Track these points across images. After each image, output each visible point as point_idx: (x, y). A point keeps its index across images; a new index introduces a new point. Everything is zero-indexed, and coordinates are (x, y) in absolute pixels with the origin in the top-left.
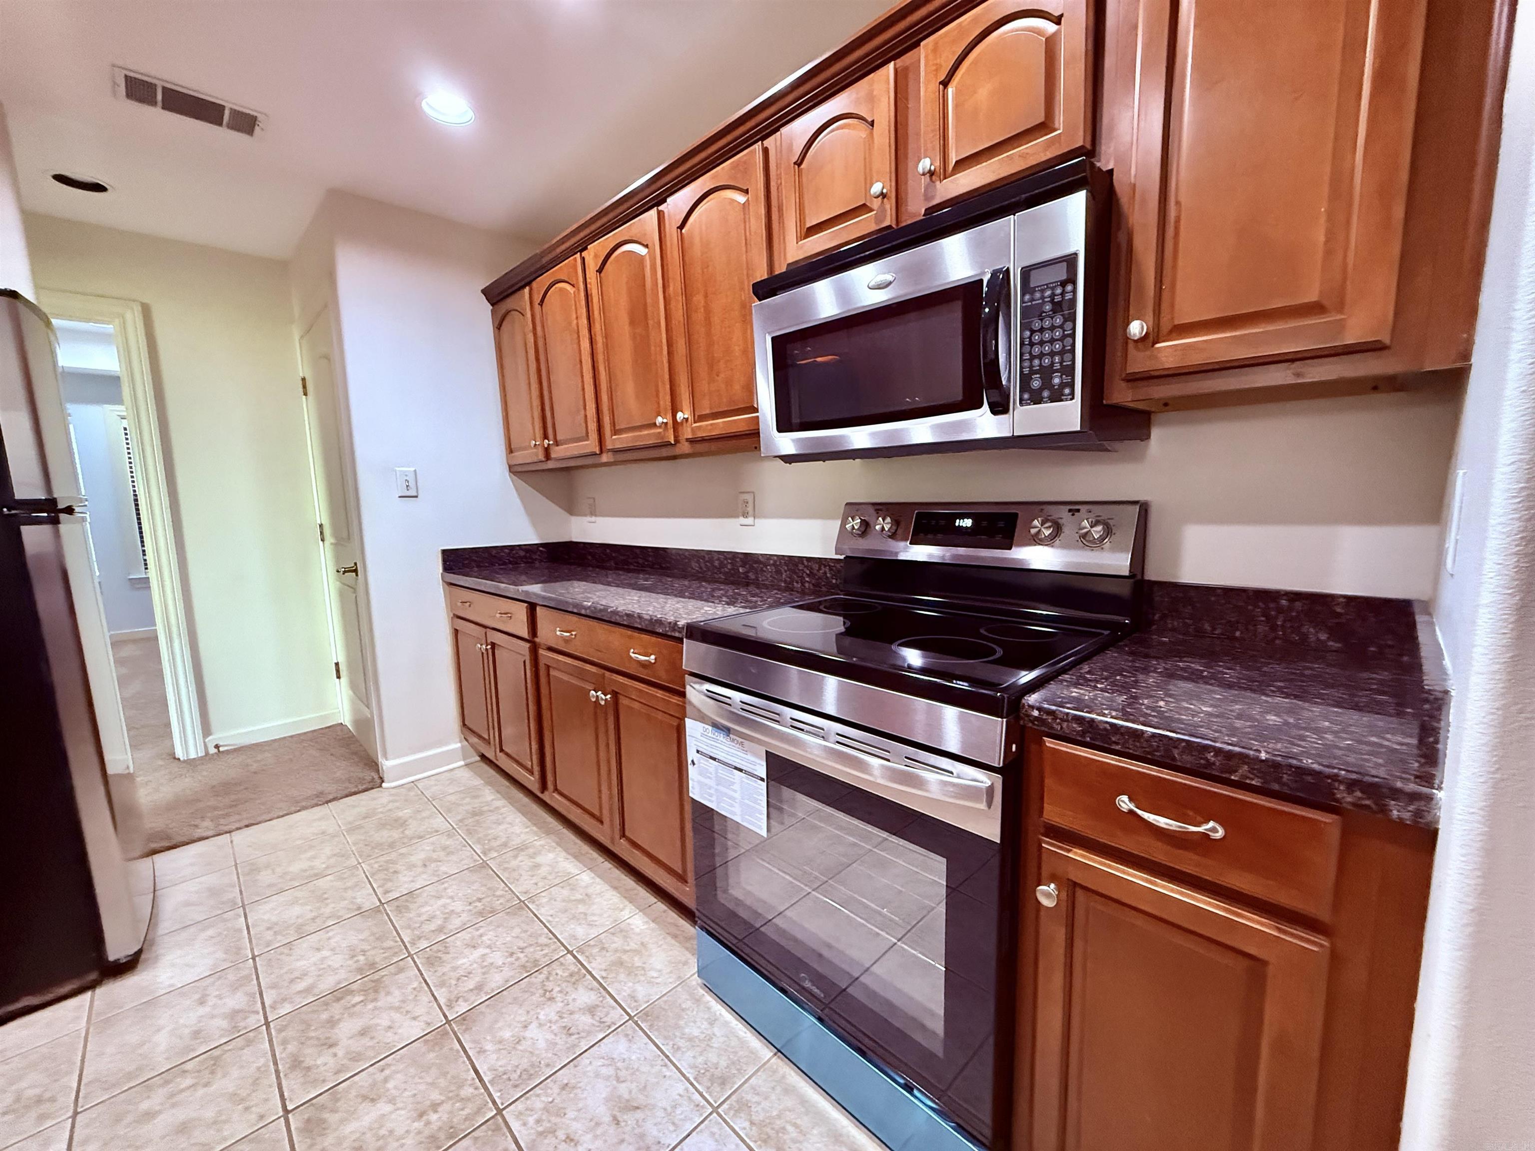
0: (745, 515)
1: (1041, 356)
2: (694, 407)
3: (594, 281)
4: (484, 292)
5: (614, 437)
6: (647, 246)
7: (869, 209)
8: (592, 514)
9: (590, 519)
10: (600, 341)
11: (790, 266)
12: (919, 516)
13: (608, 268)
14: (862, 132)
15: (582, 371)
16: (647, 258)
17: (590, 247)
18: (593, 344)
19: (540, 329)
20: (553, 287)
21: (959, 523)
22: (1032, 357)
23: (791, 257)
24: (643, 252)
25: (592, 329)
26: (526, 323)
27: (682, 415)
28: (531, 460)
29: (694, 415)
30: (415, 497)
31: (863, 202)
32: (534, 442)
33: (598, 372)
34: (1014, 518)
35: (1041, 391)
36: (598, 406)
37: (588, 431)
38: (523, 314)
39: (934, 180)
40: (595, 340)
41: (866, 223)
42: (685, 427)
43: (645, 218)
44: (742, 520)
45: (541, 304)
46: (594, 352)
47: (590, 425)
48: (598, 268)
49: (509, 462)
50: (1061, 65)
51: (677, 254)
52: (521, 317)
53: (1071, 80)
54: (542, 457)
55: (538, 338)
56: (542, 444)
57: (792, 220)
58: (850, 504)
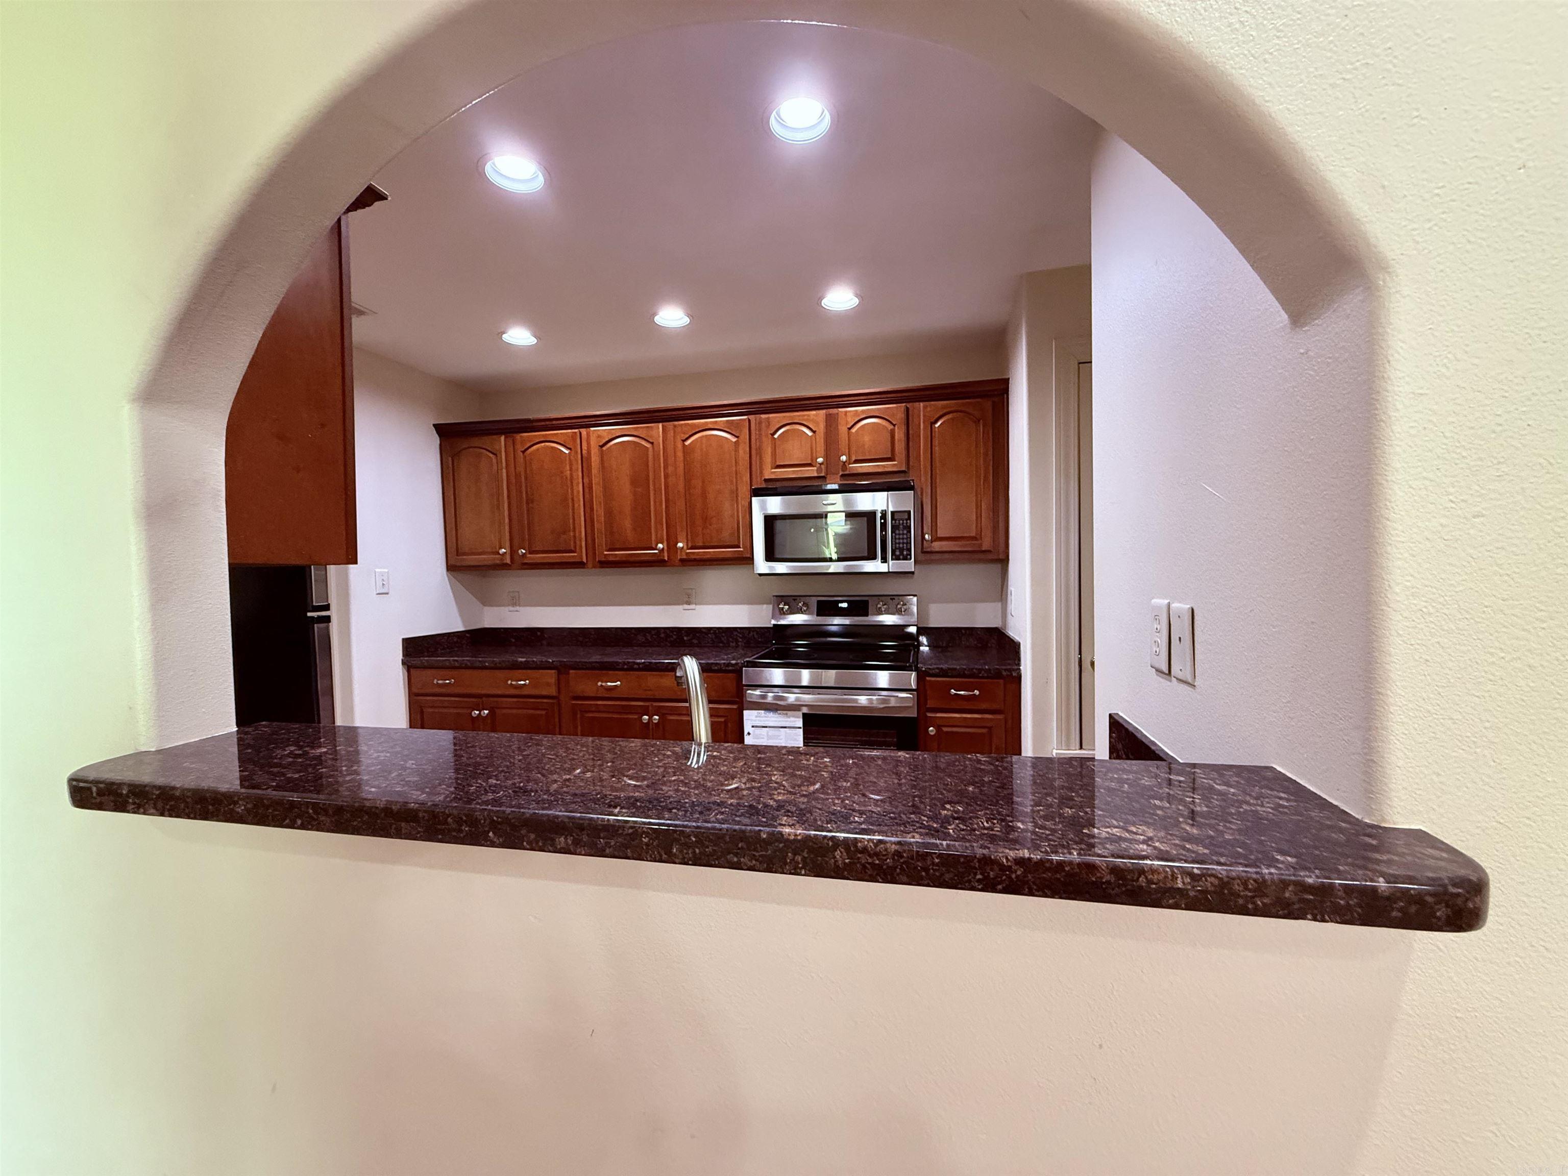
0: (689, 603)
1: (899, 543)
2: (687, 540)
3: (595, 451)
4: (434, 425)
5: (606, 553)
6: (652, 443)
7: (813, 466)
8: (514, 605)
9: (511, 608)
10: (597, 490)
11: (766, 480)
12: (819, 602)
13: (611, 446)
14: (810, 433)
15: (573, 506)
16: (651, 450)
17: (592, 429)
18: (587, 490)
19: (521, 469)
20: (543, 444)
21: (840, 605)
22: (896, 543)
23: (767, 476)
24: (648, 445)
25: (586, 480)
26: (499, 462)
27: (680, 545)
28: (490, 563)
29: (687, 545)
30: (387, 594)
31: (809, 462)
32: (504, 550)
33: (592, 509)
34: (867, 602)
35: (899, 556)
36: (589, 531)
37: (575, 547)
38: (495, 454)
39: (847, 464)
40: (591, 488)
41: (812, 472)
42: (681, 552)
43: (651, 427)
44: (686, 607)
45: (523, 452)
46: (587, 496)
47: (578, 542)
48: (601, 444)
49: (449, 563)
50: (896, 440)
51: (680, 454)
52: (491, 455)
53: (900, 447)
54: (508, 561)
55: (517, 476)
56: (513, 552)
57: (768, 459)
58: (776, 596)
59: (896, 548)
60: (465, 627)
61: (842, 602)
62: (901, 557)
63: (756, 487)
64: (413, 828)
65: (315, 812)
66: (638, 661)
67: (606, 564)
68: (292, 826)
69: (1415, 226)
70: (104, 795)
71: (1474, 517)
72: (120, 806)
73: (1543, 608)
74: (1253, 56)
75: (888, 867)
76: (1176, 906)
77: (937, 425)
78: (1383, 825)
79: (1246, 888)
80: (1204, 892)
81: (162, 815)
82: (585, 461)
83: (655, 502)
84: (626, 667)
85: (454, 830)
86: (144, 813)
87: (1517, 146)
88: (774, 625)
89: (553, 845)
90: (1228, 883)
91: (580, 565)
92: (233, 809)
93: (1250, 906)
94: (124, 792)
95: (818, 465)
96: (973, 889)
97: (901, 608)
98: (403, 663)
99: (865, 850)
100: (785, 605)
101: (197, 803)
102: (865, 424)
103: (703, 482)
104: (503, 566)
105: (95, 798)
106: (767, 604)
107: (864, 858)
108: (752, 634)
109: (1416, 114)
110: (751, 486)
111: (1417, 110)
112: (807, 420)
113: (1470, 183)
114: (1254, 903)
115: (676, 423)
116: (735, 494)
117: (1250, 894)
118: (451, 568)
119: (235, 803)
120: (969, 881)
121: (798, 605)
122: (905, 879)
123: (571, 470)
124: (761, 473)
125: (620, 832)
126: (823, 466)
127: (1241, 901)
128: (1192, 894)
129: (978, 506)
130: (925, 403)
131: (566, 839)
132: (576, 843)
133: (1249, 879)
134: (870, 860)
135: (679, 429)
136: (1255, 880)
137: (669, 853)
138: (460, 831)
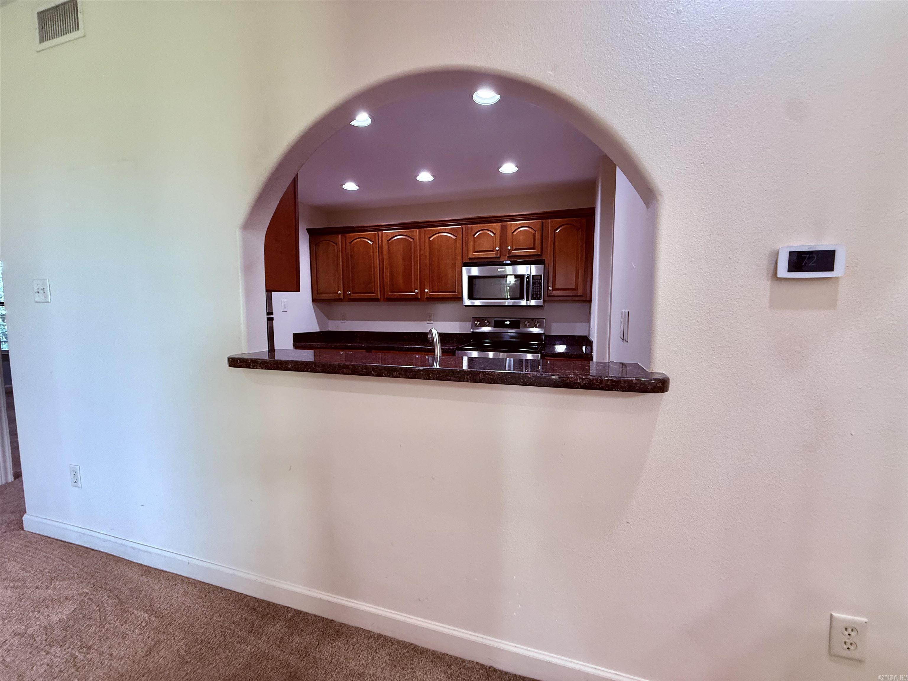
0: (430, 320)
1: (536, 291)
2: (430, 288)
3: (385, 243)
4: (308, 230)
5: (390, 294)
6: (413, 239)
7: (494, 252)
8: (344, 319)
9: (342, 321)
10: (386, 262)
11: (470, 259)
12: (495, 321)
13: (393, 240)
14: (492, 235)
15: (374, 270)
16: (413, 243)
17: (384, 232)
18: (381, 262)
19: (349, 251)
20: (359, 239)
21: (506, 322)
22: (534, 291)
23: (471, 256)
24: (411, 240)
25: (380, 258)
26: (338, 247)
27: (426, 290)
28: (333, 298)
29: (430, 291)
30: (287, 311)
31: (492, 249)
32: (340, 292)
33: (383, 272)
34: (519, 321)
35: (535, 297)
36: (382, 283)
37: (375, 291)
38: (336, 244)
39: (511, 251)
40: (383, 261)
41: (492, 254)
42: (427, 294)
43: (413, 231)
44: (428, 322)
45: (350, 243)
46: (381, 266)
47: (376, 288)
48: (388, 239)
49: (314, 297)
50: (536, 239)
51: (427, 245)
52: (334, 244)
53: (538, 242)
54: (342, 297)
55: (347, 255)
56: (344, 293)
57: (471, 248)
58: (474, 318)
59: (534, 294)
60: (320, 330)
61: (507, 321)
62: (536, 298)
63: (465, 262)
64: (348, 371)
65: (315, 366)
66: (405, 346)
67: (390, 300)
68: (307, 371)
69: (669, 181)
70: (242, 362)
71: (684, 274)
72: (248, 366)
73: (702, 303)
74: (622, 123)
75: (495, 379)
76: (577, 388)
77: (557, 231)
78: (653, 372)
79: (597, 382)
80: (586, 383)
81: (262, 369)
82: (381, 248)
83: (414, 268)
84: (399, 349)
85: (361, 371)
86: (256, 368)
87: (701, 156)
88: (472, 332)
89: (393, 375)
90: (592, 381)
91: (377, 300)
92: (287, 366)
93: (598, 387)
94: (249, 361)
95: (496, 251)
96: (520, 385)
97: (536, 325)
98: (293, 345)
99: (488, 374)
100: (478, 322)
101: (274, 364)
102: (520, 231)
103: (438, 259)
104: (339, 300)
105: (239, 364)
106: (469, 321)
107: (488, 376)
108: (461, 336)
109: (671, 144)
110: (462, 261)
111: (672, 143)
112: (492, 228)
113: (687, 168)
114: (599, 386)
115: (426, 229)
116: (454, 265)
117: (598, 384)
118: (314, 300)
119: (288, 364)
120: (519, 382)
121: (484, 322)
122: (500, 382)
123: (373, 252)
124: (468, 254)
125: (414, 370)
126: (498, 251)
127: (595, 386)
128: (582, 384)
129: (577, 273)
130: (552, 220)
131: (397, 373)
132: (400, 374)
133: (598, 379)
134: (490, 377)
135: (427, 232)
136: (600, 380)
137: (429, 376)
138: (363, 371)
